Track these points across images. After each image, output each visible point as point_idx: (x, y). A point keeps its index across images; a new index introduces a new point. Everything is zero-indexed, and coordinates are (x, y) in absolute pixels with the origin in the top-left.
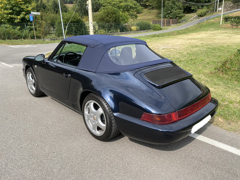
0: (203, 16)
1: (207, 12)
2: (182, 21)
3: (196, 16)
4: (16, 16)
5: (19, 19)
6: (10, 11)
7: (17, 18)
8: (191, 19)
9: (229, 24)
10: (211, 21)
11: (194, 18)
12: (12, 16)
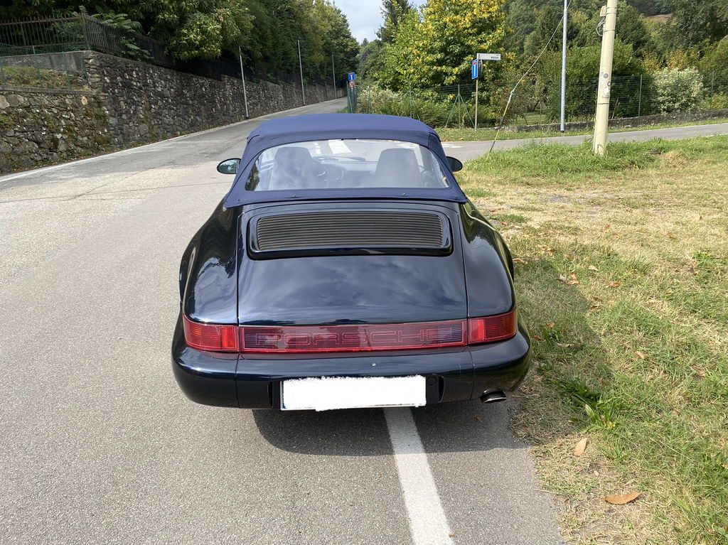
4: (450, 68)
5: (456, 75)
6: (439, 56)
7: (452, 73)
12: (439, 68)
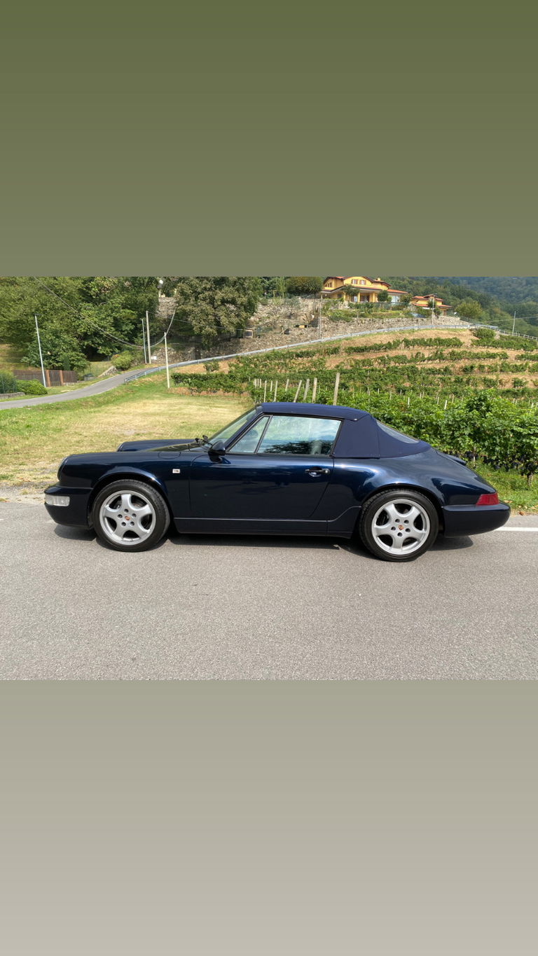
0: (126, 369)
1: (132, 361)
2: (86, 376)
3: (112, 367)
8: (104, 374)
9: (183, 388)
10: (147, 379)
11: (110, 372)
